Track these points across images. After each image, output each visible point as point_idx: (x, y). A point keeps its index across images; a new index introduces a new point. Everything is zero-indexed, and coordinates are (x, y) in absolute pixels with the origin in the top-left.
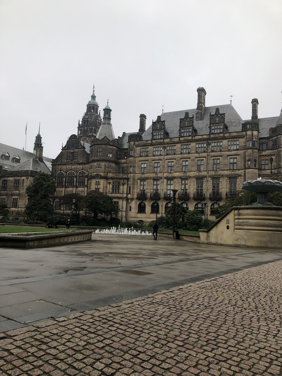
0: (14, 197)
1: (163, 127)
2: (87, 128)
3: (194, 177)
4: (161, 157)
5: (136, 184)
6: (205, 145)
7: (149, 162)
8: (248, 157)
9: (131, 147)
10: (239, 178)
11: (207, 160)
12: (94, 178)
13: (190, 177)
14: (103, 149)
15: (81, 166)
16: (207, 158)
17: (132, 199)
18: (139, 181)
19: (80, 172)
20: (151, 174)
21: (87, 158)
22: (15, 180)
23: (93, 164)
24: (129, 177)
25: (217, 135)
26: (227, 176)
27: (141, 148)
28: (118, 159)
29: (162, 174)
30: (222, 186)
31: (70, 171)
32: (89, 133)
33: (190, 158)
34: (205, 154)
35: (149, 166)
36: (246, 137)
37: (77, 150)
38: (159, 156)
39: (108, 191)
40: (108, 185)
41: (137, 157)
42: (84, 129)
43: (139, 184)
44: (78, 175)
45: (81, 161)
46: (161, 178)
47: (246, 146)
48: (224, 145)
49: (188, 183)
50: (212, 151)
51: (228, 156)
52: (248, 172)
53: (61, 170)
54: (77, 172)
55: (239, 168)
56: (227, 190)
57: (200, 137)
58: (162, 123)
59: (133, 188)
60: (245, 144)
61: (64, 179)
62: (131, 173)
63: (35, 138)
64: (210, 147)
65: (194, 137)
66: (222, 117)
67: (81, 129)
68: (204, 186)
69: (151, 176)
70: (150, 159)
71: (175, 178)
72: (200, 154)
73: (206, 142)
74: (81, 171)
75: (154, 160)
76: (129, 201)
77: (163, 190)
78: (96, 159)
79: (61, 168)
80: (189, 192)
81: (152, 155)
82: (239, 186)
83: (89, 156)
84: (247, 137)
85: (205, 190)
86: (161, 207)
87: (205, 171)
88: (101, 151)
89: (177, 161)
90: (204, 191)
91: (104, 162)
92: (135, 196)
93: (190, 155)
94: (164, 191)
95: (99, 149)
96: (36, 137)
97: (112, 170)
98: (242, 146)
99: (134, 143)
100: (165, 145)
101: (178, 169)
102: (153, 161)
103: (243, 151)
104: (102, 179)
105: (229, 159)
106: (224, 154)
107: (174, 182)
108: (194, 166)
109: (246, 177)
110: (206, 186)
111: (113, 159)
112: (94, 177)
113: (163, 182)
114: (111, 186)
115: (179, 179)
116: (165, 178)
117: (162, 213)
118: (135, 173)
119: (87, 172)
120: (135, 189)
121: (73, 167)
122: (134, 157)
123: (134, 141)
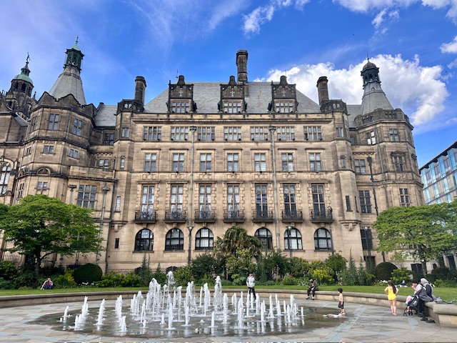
1: (189, 94)
3: (251, 182)
4: (187, 145)
5: (131, 192)
6: (266, 130)
7: (163, 152)
8: (340, 153)
9: (125, 122)
10: (329, 185)
11: (272, 154)
12: (35, 176)
13: (244, 182)
14: (62, 117)
16: (272, 151)
17: (124, 223)
18: (140, 187)
20: (166, 174)
21: (19, 134)
23: (34, 145)
24: (118, 177)
25: (286, 117)
26: (307, 181)
27: (145, 127)
28: (92, 144)
29: (189, 174)
30: (301, 199)
33: (242, 150)
34: (268, 145)
35: (163, 158)
36: (332, 122)
38: (183, 142)
40: (69, 191)
43: (139, 192)
46: (189, 182)
47: (334, 135)
48: (298, 132)
49: (240, 192)
50: (280, 140)
51: (306, 149)
52: (343, 176)
55: (327, 170)
56: (310, 205)
57: (259, 117)
58: (187, 87)
60: (332, 133)
62: (122, 170)
64: (275, 133)
65: (248, 116)
66: (292, 89)
68: (269, 198)
69: (167, 178)
70: (165, 146)
71: (216, 182)
72: (259, 144)
73: (268, 125)
75: (174, 149)
76: (116, 226)
77: (191, 204)
78: (44, 135)
80: (242, 208)
81: (168, 140)
82: (330, 198)
83: (24, 132)
84: (336, 122)
85: (273, 205)
86: (188, 238)
87: (270, 172)
88: (57, 120)
89: (218, 152)
90: (270, 207)
91: (63, 143)
92: (131, 216)
93: (241, 143)
94: (194, 206)
95: (53, 116)
97: (78, 161)
98: (327, 136)
99: (132, 116)
100: (195, 125)
101: (221, 168)
102: (170, 150)
103: (331, 143)
104: (55, 177)
105: (308, 154)
106: (299, 147)
107: (214, 189)
108: (249, 163)
109: (342, 185)
110: (273, 199)
112: (35, 173)
113: (192, 189)
114: (75, 194)
115: (223, 185)
116: (196, 182)
117: (190, 251)
118: (130, 170)
119: (16, 163)
120: (131, 202)
122: (131, 140)
123: (132, 112)
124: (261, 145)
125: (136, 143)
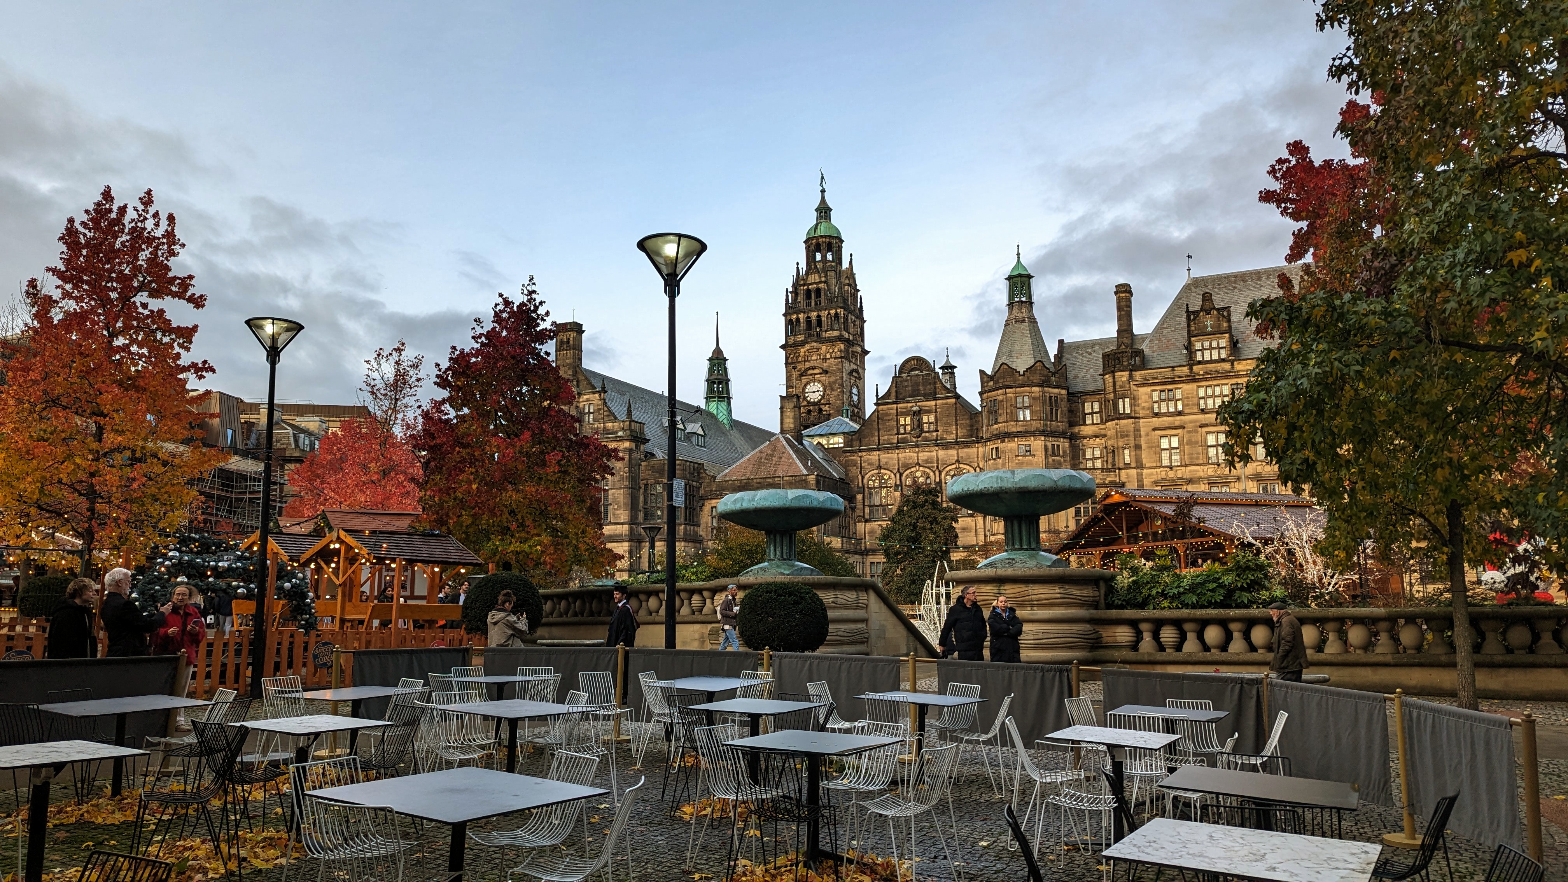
1: (1225, 325)
2: (819, 316)
7: (1189, 432)
9: (1121, 387)
14: (1033, 398)
15: (954, 452)
19: (950, 470)
20: (1198, 468)
21: (972, 426)
23: (1001, 444)
24: (1123, 479)
27: (1153, 391)
29: (1238, 466)
31: (913, 469)
37: (933, 403)
41: (1144, 418)
44: (943, 481)
45: (951, 438)
46: (1240, 479)
53: (880, 467)
61: (897, 494)
62: (1128, 466)
67: (798, 319)
69: (1202, 474)
70: (1191, 422)
74: (954, 466)
75: (1207, 425)
78: (1014, 430)
79: (878, 460)
81: (1195, 410)
83: (977, 421)
88: (1027, 404)
91: (1043, 439)
95: (1019, 400)
96: (710, 360)
97: (1063, 460)
99: (1131, 377)
100: (1240, 380)
102: (1201, 427)
116: (1252, 478)
118: (1140, 466)
121: (923, 456)
122: (1135, 418)
123: (1131, 371)
125: (1142, 421)
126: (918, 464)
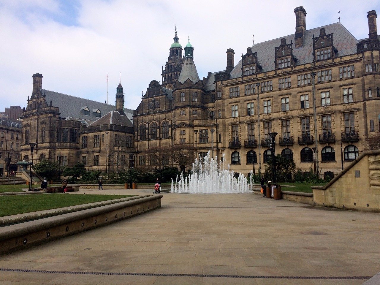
0: (95, 154)
1: (255, 60)
2: (171, 74)
3: (298, 117)
5: (226, 130)
6: (309, 76)
7: (241, 103)
8: (368, 86)
9: (219, 87)
10: (358, 112)
12: (179, 128)
13: (293, 117)
14: (186, 93)
15: (164, 115)
16: (313, 91)
17: (224, 149)
18: (230, 127)
19: (163, 122)
20: (244, 117)
21: (170, 105)
22: (95, 135)
23: (176, 111)
24: (218, 123)
25: (324, 63)
26: (340, 112)
27: (230, 88)
28: (205, 103)
29: (257, 116)
30: (335, 125)
31: (152, 122)
32: (174, 79)
33: (291, 94)
34: (310, 88)
35: (241, 108)
36: (363, 60)
37: (158, 97)
38: (252, 95)
39: (195, 140)
40: (195, 134)
42: (168, 75)
43: (230, 130)
44: (161, 126)
45: (163, 110)
46: (257, 121)
47: (364, 71)
48: (334, 73)
49: (291, 124)
50: (319, 83)
52: (369, 104)
53: (143, 122)
54: (160, 122)
55: (357, 101)
56: (342, 129)
57: (302, 67)
58: (253, 55)
59: (224, 135)
60: (362, 69)
61: (147, 131)
62: (220, 118)
63: (116, 90)
64: (316, 77)
65: (295, 68)
66: (329, 38)
67: (165, 76)
68: (311, 127)
69: (244, 120)
70: (242, 99)
71: (274, 119)
72: (304, 88)
73: (310, 72)
74: (164, 120)
75: (247, 101)
76: (220, 150)
77: (259, 135)
78: (179, 105)
79: (143, 119)
80: (292, 135)
81: (244, 95)
82: (358, 123)
83: (172, 103)
84: (365, 60)
86: (259, 156)
87: (311, 108)
88: (184, 95)
89: (275, 99)
90: (312, 133)
91: (189, 108)
92: (227, 145)
93: (290, 90)
94: (261, 136)
95: (182, 94)
96: (117, 88)
97: (198, 116)
98: (359, 72)
99: (222, 83)
100: (259, 82)
101: (277, 109)
102: (245, 101)
103: (361, 79)
104: (188, 127)
105: (342, 90)
106: (334, 85)
107: (273, 124)
108: (296, 103)
109: (368, 111)
110: (313, 127)
111: (198, 104)
112: (179, 126)
113: (259, 126)
114: (198, 135)
115: (279, 121)
116: (262, 121)
117: (260, 163)
118: (224, 118)
119: (171, 121)
120: (227, 136)
121: (155, 117)
122: (223, 99)
123: (222, 81)
124: (305, 88)
125: (226, 100)
126: (154, 120)
